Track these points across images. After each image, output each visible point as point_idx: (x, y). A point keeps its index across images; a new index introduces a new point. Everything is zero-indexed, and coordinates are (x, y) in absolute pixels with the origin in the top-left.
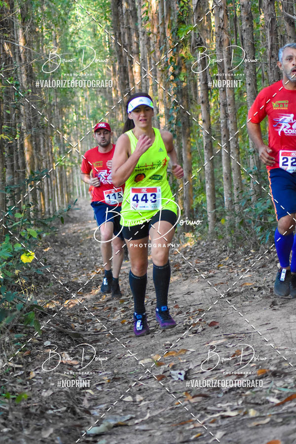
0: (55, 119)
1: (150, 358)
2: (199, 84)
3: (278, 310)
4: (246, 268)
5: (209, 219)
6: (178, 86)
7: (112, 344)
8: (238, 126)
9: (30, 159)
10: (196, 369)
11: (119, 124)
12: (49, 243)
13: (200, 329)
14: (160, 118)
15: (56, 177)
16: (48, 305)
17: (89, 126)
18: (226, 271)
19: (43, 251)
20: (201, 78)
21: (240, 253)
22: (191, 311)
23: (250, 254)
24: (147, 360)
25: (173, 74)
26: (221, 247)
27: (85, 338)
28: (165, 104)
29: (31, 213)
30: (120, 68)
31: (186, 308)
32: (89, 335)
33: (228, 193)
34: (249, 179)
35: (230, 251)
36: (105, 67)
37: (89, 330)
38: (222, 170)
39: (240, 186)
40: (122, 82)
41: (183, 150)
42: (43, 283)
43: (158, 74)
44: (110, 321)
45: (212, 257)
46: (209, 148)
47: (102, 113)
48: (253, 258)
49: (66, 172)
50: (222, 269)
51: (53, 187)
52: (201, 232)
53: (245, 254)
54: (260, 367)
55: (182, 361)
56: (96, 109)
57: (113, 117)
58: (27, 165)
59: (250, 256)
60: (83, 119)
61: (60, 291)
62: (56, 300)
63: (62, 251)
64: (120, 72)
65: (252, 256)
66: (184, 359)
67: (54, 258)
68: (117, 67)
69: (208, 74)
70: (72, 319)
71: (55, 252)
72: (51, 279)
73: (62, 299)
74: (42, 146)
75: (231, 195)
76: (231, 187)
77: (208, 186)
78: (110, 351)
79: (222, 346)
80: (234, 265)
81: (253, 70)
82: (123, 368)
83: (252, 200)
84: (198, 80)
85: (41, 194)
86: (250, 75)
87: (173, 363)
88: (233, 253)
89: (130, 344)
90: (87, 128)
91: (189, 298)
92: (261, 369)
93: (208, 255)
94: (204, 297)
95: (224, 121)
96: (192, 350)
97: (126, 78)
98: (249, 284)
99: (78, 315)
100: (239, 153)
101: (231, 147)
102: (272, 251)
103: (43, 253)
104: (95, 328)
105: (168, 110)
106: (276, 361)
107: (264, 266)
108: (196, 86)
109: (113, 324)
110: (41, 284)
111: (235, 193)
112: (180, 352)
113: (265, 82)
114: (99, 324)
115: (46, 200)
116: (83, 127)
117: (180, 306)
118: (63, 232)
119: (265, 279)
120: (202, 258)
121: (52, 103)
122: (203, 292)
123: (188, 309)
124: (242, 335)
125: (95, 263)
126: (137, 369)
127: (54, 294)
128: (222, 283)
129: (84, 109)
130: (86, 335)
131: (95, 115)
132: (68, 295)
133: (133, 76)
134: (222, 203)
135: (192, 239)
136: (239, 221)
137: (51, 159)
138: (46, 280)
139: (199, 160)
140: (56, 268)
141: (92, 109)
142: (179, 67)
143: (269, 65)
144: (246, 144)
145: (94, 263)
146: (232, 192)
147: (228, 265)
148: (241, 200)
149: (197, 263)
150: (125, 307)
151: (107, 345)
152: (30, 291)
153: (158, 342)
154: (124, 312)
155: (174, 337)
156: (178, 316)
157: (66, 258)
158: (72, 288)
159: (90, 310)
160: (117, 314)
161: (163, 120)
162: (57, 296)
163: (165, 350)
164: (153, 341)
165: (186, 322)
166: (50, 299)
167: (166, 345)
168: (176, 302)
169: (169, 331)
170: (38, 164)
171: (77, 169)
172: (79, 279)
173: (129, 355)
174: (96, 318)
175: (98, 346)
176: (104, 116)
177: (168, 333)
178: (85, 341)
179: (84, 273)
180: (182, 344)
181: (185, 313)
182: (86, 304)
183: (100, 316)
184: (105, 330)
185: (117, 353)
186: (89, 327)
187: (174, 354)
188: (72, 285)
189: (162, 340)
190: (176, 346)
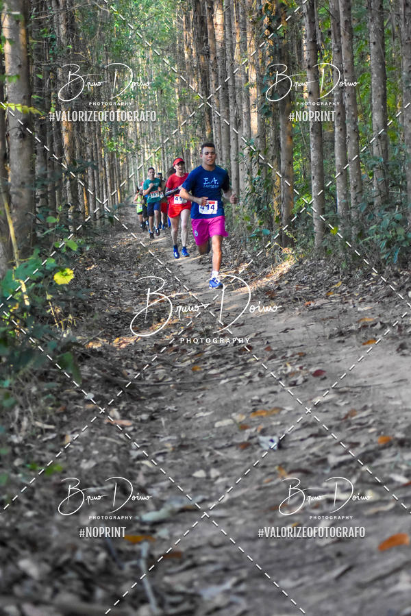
1: (231, 418)
2: (304, 41)
3: (409, 355)
4: (365, 297)
5: (315, 228)
6: (275, 44)
7: (179, 398)
8: (357, 101)
9: (69, 142)
10: (294, 435)
11: (193, 96)
12: (94, 259)
13: (300, 379)
14: (250, 88)
15: (105, 168)
16: (90, 344)
17: (151, 98)
18: (338, 300)
19: (85, 270)
20: (308, 33)
21: (357, 277)
22: (288, 355)
23: (372, 279)
24: (226, 422)
25: (269, 28)
26: (331, 268)
27: (142, 390)
28: (258, 69)
29: (70, 216)
30: (195, 18)
31: (281, 351)
32: (148, 386)
33: (343, 194)
34: (372, 174)
35: (344, 274)
36: (175, 16)
37: (147, 378)
38: (334, 162)
39: (358, 184)
40: (198, 38)
41: (281, 133)
42: (85, 314)
43: (248, 28)
44: (175, 367)
45: (318, 281)
46: (317, 130)
47: (170, 81)
48: (376, 284)
49: (118, 161)
50: (332, 298)
51: (100, 181)
52: (304, 247)
53: (365, 278)
54: (382, 433)
55: (274, 423)
56: (161, 75)
58: (66, 150)
59: (371, 281)
61: (108, 325)
62: (102, 337)
63: (111, 270)
64: (196, 23)
65: (373, 280)
66: (277, 421)
67: (100, 279)
68: (192, 17)
69: (317, 28)
70: (124, 364)
71: (102, 272)
72: (96, 308)
73: (110, 336)
75: (347, 196)
76: (347, 184)
77: (314, 184)
78: (176, 408)
79: (330, 404)
80: (348, 292)
81: (379, 24)
82: (194, 431)
83: (375, 204)
84: (304, 37)
85: (84, 191)
86: (376, 31)
87: (262, 426)
88: (348, 277)
89: (204, 398)
90: (148, 101)
91: (285, 338)
92: (384, 435)
93: (313, 279)
94: (307, 336)
95: (338, 93)
96: (288, 408)
97: (204, 32)
98: (369, 320)
99: (132, 359)
100: (358, 139)
101: (348, 130)
102: (402, 275)
103: (86, 273)
104: (155, 377)
105: (260, 76)
106: (404, 426)
107: (390, 295)
108: (300, 44)
109: (180, 371)
110: (82, 315)
111: (352, 193)
112: (272, 411)
113: (396, 40)
114: (160, 372)
115: (91, 200)
116: (143, 100)
117: (274, 348)
118: (113, 245)
119: (391, 312)
120: (304, 283)
121: (101, 66)
122: (305, 329)
123: (283, 353)
124: (358, 389)
126: (213, 433)
127: (100, 329)
128: (332, 318)
129: (145, 75)
130: (143, 386)
131: (160, 84)
133: (213, 30)
134: (334, 208)
135: (291, 257)
136: (357, 232)
137: (98, 144)
138: (89, 310)
139: (303, 148)
140: (103, 294)
141: (156, 75)
142: (278, 17)
143: (402, 17)
144: (369, 126)
146: (347, 191)
147: (340, 293)
148: (359, 203)
149: (297, 289)
150: (198, 349)
151: (172, 399)
152: (66, 324)
153: (242, 397)
154: (195, 355)
155: (264, 391)
156: (270, 362)
157: (117, 280)
158: (124, 321)
159: (149, 351)
160: (186, 358)
161: (253, 91)
162: (104, 332)
163: (251, 409)
164: (235, 396)
165: (282, 370)
166: (94, 336)
167: (252, 401)
168: (268, 343)
169: (257, 382)
170: (80, 149)
171: (134, 157)
172: (135, 308)
173: (201, 414)
174: (157, 363)
175: (159, 401)
176: (172, 85)
177: (256, 385)
178: (141, 394)
179: (141, 302)
180: (276, 400)
181: (280, 357)
182: (144, 343)
183: (162, 360)
184: (170, 379)
185: (186, 411)
186: (148, 375)
187: (264, 414)
188: (126, 317)
189: (247, 394)
190: (267, 403)
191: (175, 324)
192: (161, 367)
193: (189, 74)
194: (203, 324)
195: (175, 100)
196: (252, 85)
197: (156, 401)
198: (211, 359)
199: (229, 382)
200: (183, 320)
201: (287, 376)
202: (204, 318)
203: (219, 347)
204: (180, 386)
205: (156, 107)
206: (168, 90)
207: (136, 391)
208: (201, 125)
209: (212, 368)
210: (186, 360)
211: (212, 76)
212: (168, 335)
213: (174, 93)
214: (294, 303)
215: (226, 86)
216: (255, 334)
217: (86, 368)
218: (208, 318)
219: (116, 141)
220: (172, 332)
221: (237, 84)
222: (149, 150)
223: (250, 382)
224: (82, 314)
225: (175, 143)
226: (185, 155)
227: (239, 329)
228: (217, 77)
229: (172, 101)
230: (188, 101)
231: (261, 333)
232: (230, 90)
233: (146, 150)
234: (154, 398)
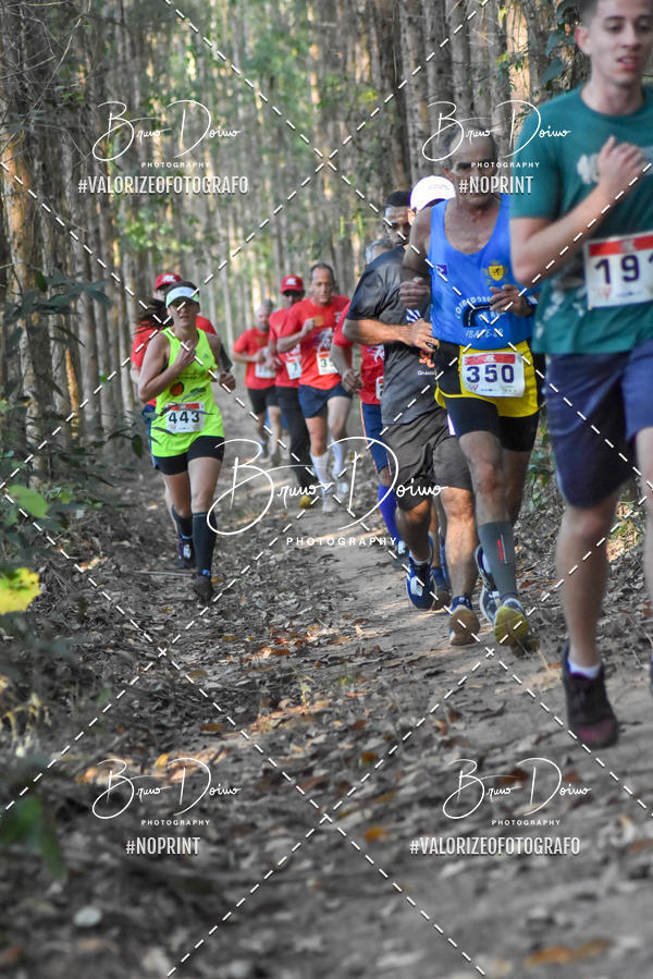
0: (115, 75)
7: (331, 918)
9: (24, 224)
11: (358, 93)
12: (96, 540)
14: (512, 70)
15: (123, 293)
16: (90, 773)
17: (244, 102)
19: (75, 572)
22: (627, 795)
27: (230, 896)
28: (531, 13)
29: (29, 428)
37: (245, 864)
42: (74, 690)
44: (322, 832)
47: (294, 52)
51: (110, 330)
56: (269, 35)
57: (335, 65)
58: (13, 248)
60: (223, 73)
61: (137, 720)
62: (122, 753)
63: (144, 571)
71: (120, 575)
72: (104, 675)
73: (143, 751)
74: (67, 178)
78: (324, 942)
85: (68, 357)
89: (399, 915)
90: (236, 110)
96: (628, 941)
103: (76, 578)
104: (267, 860)
105: (539, 36)
109: (333, 842)
110: (67, 695)
112: (585, 950)
114: (281, 845)
115: (86, 381)
116: (223, 106)
117: (587, 776)
118: (149, 501)
121: (104, 13)
123: (612, 787)
125: (270, 616)
127: (114, 731)
129: (227, 36)
130: (234, 885)
131: (268, 60)
132: (168, 734)
135: (630, 526)
137: (102, 227)
138: (84, 680)
140: (123, 634)
141: (255, 36)
145: (264, 614)
150: (381, 780)
151: (312, 919)
152: (23, 719)
153: (500, 911)
154: (374, 797)
155: (561, 892)
156: (576, 814)
157: (161, 597)
158: (180, 708)
159: (251, 790)
160: (348, 807)
161: (521, 78)
162: (127, 740)
163: (526, 943)
164: (483, 908)
165: (608, 836)
166: (100, 752)
167: (531, 922)
168: (570, 762)
169: (542, 869)
170: (55, 244)
171: (201, 262)
172: (209, 671)
173: (392, 960)
174: (269, 822)
175: (277, 926)
176: (301, 62)
177: (539, 877)
178: (230, 906)
179: (227, 654)
180: (594, 919)
181: (603, 801)
182: (235, 768)
183: (284, 813)
184: (307, 864)
185: (350, 952)
186: (246, 855)
187: (562, 958)
188: (186, 698)
189: (517, 904)
190: (569, 926)
191: (319, 715)
192: (282, 831)
193: (345, 33)
194: (394, 714)
195: (308, 103)
196: (517, 61)
197: (269, 925)
198: (416, 807)
199: (468, 870)
200: (340, 702)
201: (623, 852)
202: (398, 697)
203: (438, 775)
204: (331, 884)
205: (258, 124)
206: (290, 79)
207: (213, 898)
208: (380, 173)
209: (420, 833)
210: (349, 813)
211: (408, 38)
212: (300, 743)
213: (306, 84)
214: (639, 651)
215: (445, 65)
216: (533, 738)
217: (79, 839)
218: (408, 697)
219: (152, 219)
220: (309, 737)
221: (477, 58)
222: (242, 242)
223: (524, 869)
224: (66, 690)
225: (312, 222)
226: (339, 254)
227: (493, 724)
228: (421, 40)
229: (302, 106)
230: (345, 107)
231: (549, 735)
232: (457, 76)
233: (232, 243)
234: (263, 919)
